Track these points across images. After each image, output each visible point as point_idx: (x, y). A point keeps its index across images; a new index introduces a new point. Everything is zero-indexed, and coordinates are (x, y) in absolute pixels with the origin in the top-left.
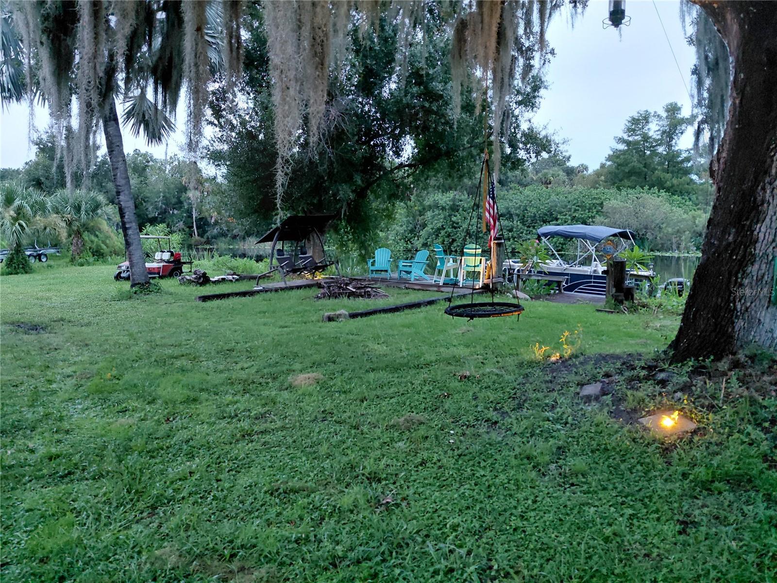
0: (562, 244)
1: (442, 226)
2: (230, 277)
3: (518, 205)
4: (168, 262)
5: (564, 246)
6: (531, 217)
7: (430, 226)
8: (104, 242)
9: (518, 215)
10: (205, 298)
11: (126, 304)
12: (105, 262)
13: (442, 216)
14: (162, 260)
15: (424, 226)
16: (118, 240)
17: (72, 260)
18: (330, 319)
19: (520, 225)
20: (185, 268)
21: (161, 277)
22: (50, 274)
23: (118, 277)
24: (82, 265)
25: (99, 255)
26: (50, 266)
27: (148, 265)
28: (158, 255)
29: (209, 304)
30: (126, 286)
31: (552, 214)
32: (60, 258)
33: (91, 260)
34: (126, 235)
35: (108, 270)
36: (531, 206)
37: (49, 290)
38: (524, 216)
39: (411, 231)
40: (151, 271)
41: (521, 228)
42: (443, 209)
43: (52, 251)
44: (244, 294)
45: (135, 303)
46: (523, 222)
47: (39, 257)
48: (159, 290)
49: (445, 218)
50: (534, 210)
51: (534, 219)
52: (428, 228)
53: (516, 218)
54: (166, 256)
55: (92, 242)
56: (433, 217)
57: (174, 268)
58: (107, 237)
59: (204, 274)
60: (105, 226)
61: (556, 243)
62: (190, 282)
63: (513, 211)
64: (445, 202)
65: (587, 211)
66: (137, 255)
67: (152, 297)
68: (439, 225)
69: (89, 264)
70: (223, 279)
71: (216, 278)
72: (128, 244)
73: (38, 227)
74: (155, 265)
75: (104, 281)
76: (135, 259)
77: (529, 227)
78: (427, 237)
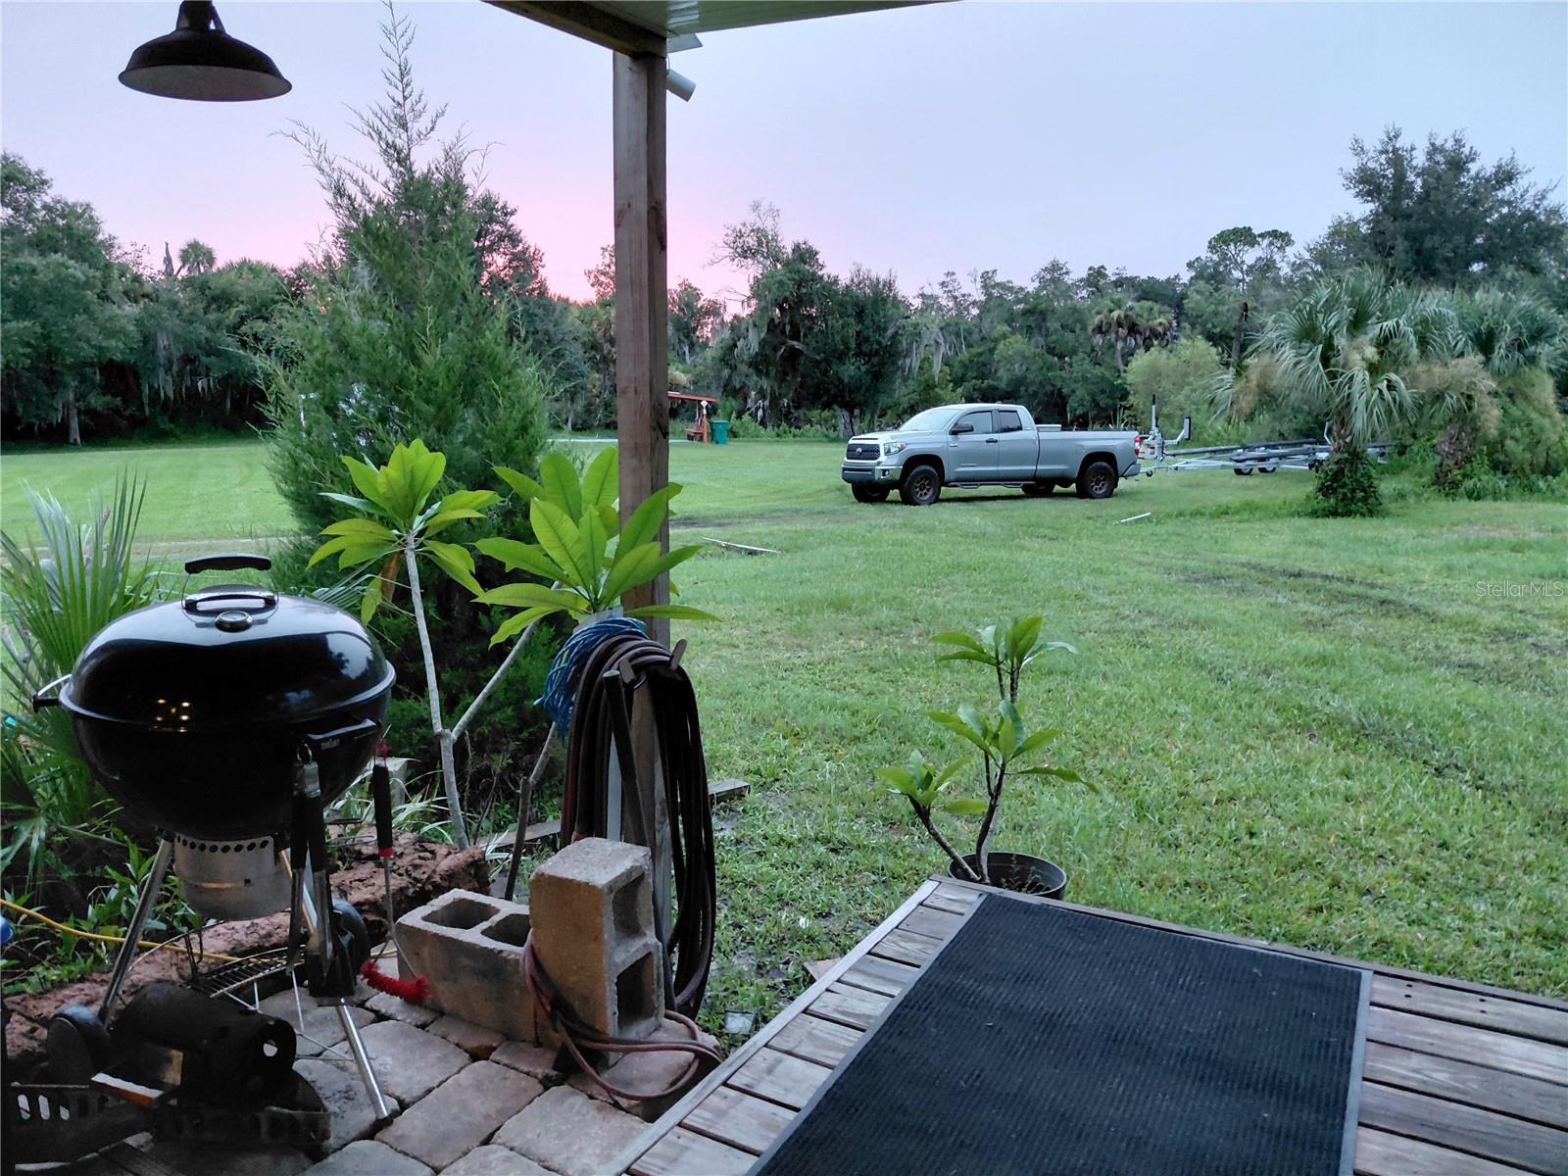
73: (1424, 390)
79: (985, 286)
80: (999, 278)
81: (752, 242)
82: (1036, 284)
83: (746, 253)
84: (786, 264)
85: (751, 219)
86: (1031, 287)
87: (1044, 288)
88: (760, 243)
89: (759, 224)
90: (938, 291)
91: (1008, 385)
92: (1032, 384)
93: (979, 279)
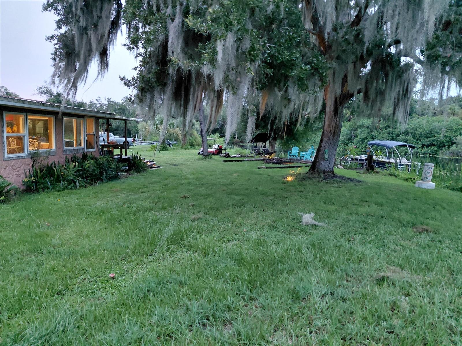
0: (437, 151)
1: (366, 137)
2: (238, 156)
3: (412, 128)
4: (217, 149)
5: (437, 152)
6: (419, 134)
7: (359, 137)
8: (195, 140)
9: (412, 133)
10: (225, 161)
11: (201, 161)
12: (194, 148)
13: (367, 132)
14: (215, 148)
15: (356, 136)
16: (199, 139)
17: (182, 147)
18: (259, 168)
19: (412, 139)
20: (223, 152)
21: (214, 155)
22: (175, 151)
23: (199, 154)
24: (186, 149)
25: (192, 145)
26: (174, 149)
27: (209, 150)
28: (214, 146)
29: (226, 163)
30: (201, 156)
31: (432, 133)
32: (177, 146)
33: (189, 147)
34: (202, 138)
35: (195, 151)
36: (420, 128)
37: (176, 156)
38: (415, 134)
39: (349, 139)
40: (210, 152)
41: (412, 141)
42: (368, 128)
43: (175, 143)
44: (238, 161)
45: (204, 161)
46: (414, 137)
47: (170, 145)
48: (211, 158)
49: (368, 133)
50: (421, 131)
51: (421, 136)
52: (358, 138)
53: (410, 134)
54: (217, 147)
55: (190, 139)
56: (361, 132)
57: (219, 151)
58: (196, 138)
59: (228, 154)
60: (195, 133)
61: (432, 150)
62: (223, 156)
63: (409, 131)
64: (369, 124)
65: (454, 132)
66: (205, 145)
67: (209, 160)
68: (364, 136)
69: (188, 149)
70: (235, 156)
71: (233, 156)
72: (203, 141)
73: (171, 133)
74: (212, 150)
75: (194, 155)
76: (205, 147)
77: (418, 140)
78: (357, 143)
79: (108, 101)
80: (112, 100)
81: (45, 90)
82: (122, 101)
83: (43, 93)
84: (54, 96)
85: (44, 85)
86: (121, 102)
87: (124, 103)
88: (47, 91)
89: (46, 86)
90: (95, 102)
91: (116, 127)
92: (122, 127)
93: (107, 100)
